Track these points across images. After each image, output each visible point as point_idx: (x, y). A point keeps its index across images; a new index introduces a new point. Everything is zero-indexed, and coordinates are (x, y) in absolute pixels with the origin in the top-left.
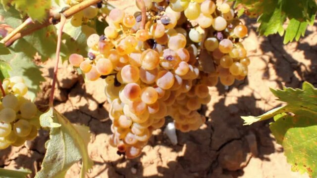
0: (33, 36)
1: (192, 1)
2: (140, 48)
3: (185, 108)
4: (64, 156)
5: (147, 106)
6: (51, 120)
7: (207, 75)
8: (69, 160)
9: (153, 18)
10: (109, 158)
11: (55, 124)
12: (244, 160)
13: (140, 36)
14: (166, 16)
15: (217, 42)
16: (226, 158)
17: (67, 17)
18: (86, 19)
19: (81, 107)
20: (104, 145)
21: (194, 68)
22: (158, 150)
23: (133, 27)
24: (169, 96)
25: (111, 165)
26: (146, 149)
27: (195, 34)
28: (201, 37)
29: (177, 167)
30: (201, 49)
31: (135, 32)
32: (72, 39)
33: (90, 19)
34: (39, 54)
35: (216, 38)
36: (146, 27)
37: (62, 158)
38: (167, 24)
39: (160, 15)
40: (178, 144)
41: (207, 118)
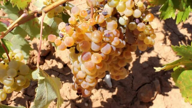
0: (25, 25)
1: (121, 1)
2: (90, 30)
3: (117, 66)
4: (47, 97)
5: (96, 64)
6: (39, 75)
7: (130, 45)
8: (50, 99)
9: (97, 11)
10: (71, 97)
11: (41, 77)
12: (153, 96)
13: (91, 23)
14: (105, 10)
15: (136, 25)
16: (142, 95)
17: (46, 13)
18: (57, 13)
19: (53, 67)
20: (68, 90)
21: (122, 41)
22: (101, 91)
23: (86, 17)
24: (108, 58)
25: (73, 101)
26: (93, 91)
27: (123, 20)
28: (126, 22)
29: (112, 101)
30: (126, 29)
31: (87, 20)
32: (48, 26)
33: (59, 13)
34: (29, 36)
35: (135, 22)
36: (93, 17)
37: (45, 98)
38: (106, 15)
39: (101, 10)
40: (112, 88)
41: (130, 71)
